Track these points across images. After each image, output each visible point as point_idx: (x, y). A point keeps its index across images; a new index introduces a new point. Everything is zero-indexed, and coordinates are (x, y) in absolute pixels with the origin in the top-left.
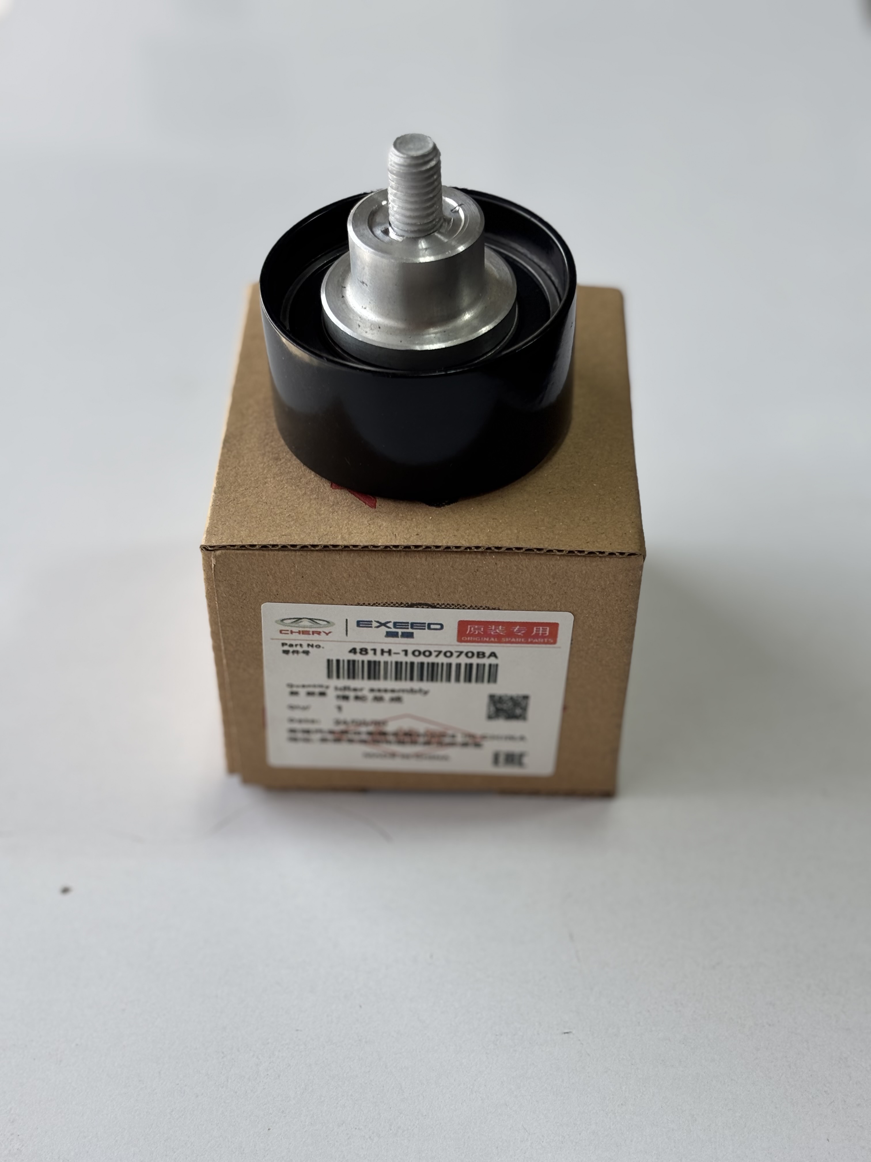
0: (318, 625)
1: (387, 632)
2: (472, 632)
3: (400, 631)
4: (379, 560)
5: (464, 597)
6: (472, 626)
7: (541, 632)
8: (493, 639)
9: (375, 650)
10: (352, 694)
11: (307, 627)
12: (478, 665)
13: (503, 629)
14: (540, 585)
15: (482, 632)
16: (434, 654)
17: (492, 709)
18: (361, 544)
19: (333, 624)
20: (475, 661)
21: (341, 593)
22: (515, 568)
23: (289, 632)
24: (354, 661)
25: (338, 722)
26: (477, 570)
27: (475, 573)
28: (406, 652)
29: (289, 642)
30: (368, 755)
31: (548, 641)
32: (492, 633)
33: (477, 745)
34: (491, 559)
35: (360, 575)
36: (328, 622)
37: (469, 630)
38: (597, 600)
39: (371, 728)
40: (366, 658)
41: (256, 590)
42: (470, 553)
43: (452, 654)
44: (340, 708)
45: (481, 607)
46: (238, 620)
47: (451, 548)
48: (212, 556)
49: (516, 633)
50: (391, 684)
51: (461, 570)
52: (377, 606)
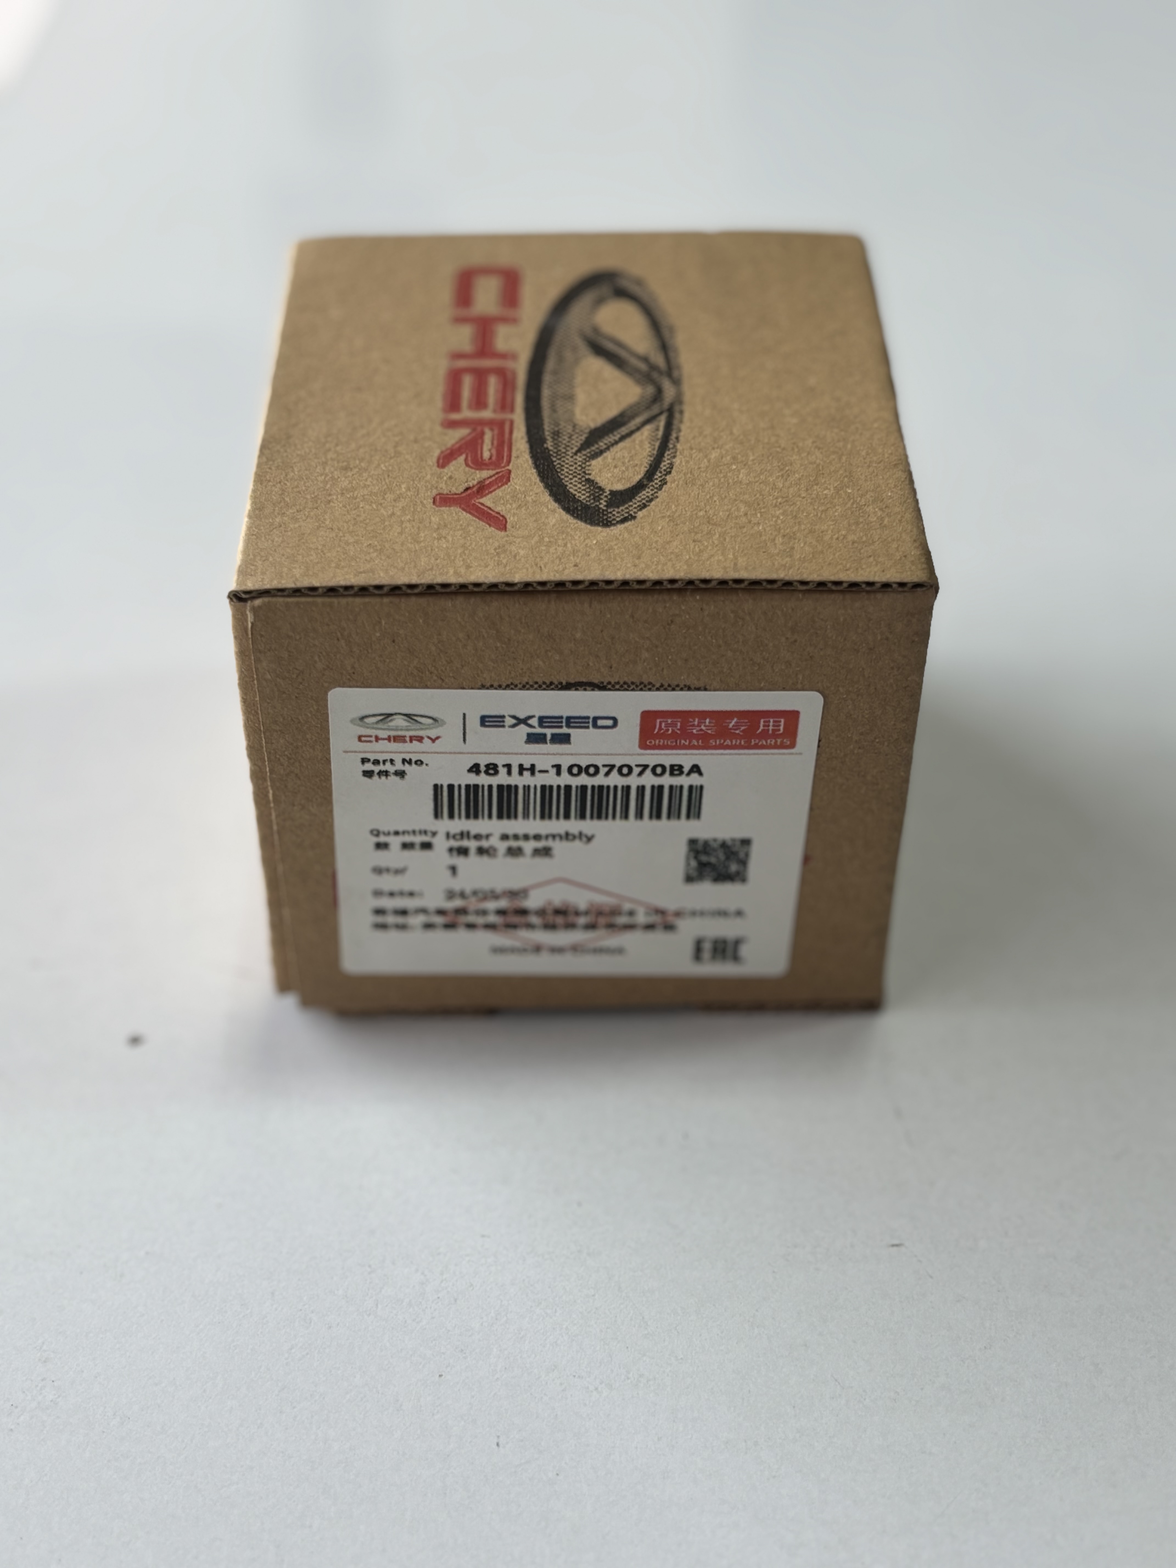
0: (418, 724)
1: (529, 735)
2: (662, 731)
3: (549, 732)
4: (515, 607)
5: (651, 669)
6: (662, 720)
7: (771, 728)
8: (695, 742)
9: (509, 767)
10: (472, 845)
11: (401, 730)
12: (671, 787)
13: (713, 725)
14: (771, 644)
15: (678, 729)
16: (603, 770)
17: (694, 863)
18: (487, 581)
19: (443, 723)
20: (667, 781)
21: (455, 668)
22: (732, 615)
23: (373, 739)
24: (476, 786)
25: (451, 895)
26: (672, 622)
27: (668, 627)
28: (558, 768)
29: (372, 757)
30: (498, 950)
31: (782, 742)
32: (694, 731)
33: (669, 927)
34: (693, 602)
35: (486, 635)
36: (435, 720)
37: (658, 726)
38: (861, 669)
39: (503, 903)
40: (495, 781)
41: (319, 666)
42: (661, 591)
43: (630, 769)
44: (453, 869)
45: (678, 686)
46: (292, 720)
47: (631, 584)
48: (248, 608)
49: (733, 731)
50: (535, 825)
51: (646, 622)
52: (512, 689)
